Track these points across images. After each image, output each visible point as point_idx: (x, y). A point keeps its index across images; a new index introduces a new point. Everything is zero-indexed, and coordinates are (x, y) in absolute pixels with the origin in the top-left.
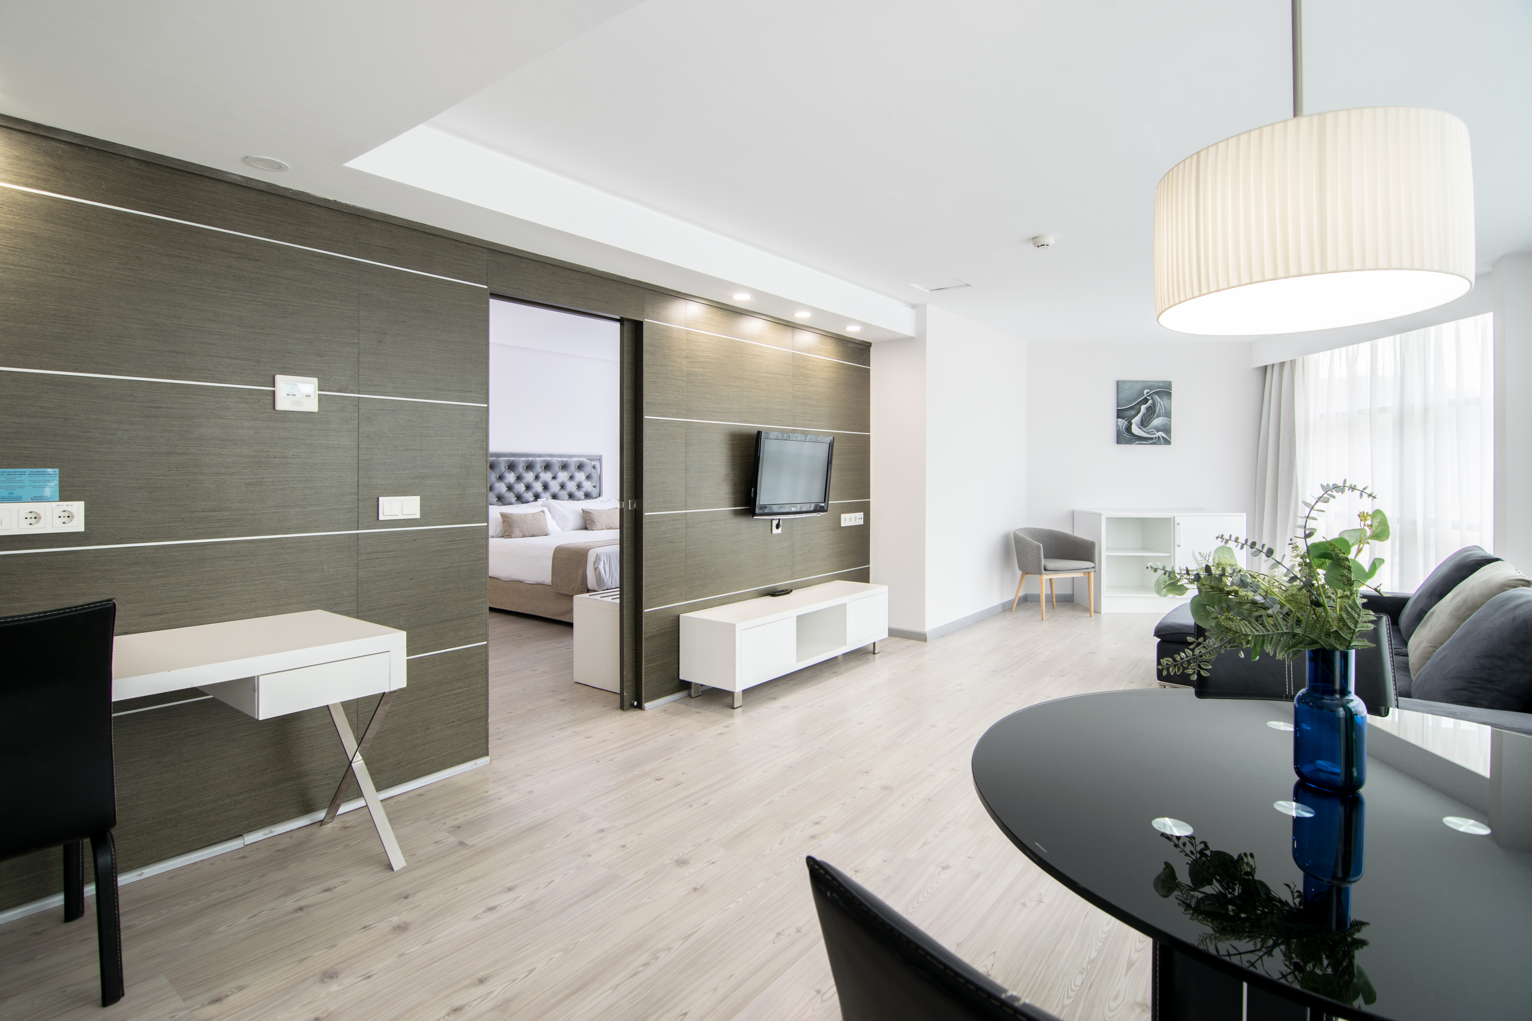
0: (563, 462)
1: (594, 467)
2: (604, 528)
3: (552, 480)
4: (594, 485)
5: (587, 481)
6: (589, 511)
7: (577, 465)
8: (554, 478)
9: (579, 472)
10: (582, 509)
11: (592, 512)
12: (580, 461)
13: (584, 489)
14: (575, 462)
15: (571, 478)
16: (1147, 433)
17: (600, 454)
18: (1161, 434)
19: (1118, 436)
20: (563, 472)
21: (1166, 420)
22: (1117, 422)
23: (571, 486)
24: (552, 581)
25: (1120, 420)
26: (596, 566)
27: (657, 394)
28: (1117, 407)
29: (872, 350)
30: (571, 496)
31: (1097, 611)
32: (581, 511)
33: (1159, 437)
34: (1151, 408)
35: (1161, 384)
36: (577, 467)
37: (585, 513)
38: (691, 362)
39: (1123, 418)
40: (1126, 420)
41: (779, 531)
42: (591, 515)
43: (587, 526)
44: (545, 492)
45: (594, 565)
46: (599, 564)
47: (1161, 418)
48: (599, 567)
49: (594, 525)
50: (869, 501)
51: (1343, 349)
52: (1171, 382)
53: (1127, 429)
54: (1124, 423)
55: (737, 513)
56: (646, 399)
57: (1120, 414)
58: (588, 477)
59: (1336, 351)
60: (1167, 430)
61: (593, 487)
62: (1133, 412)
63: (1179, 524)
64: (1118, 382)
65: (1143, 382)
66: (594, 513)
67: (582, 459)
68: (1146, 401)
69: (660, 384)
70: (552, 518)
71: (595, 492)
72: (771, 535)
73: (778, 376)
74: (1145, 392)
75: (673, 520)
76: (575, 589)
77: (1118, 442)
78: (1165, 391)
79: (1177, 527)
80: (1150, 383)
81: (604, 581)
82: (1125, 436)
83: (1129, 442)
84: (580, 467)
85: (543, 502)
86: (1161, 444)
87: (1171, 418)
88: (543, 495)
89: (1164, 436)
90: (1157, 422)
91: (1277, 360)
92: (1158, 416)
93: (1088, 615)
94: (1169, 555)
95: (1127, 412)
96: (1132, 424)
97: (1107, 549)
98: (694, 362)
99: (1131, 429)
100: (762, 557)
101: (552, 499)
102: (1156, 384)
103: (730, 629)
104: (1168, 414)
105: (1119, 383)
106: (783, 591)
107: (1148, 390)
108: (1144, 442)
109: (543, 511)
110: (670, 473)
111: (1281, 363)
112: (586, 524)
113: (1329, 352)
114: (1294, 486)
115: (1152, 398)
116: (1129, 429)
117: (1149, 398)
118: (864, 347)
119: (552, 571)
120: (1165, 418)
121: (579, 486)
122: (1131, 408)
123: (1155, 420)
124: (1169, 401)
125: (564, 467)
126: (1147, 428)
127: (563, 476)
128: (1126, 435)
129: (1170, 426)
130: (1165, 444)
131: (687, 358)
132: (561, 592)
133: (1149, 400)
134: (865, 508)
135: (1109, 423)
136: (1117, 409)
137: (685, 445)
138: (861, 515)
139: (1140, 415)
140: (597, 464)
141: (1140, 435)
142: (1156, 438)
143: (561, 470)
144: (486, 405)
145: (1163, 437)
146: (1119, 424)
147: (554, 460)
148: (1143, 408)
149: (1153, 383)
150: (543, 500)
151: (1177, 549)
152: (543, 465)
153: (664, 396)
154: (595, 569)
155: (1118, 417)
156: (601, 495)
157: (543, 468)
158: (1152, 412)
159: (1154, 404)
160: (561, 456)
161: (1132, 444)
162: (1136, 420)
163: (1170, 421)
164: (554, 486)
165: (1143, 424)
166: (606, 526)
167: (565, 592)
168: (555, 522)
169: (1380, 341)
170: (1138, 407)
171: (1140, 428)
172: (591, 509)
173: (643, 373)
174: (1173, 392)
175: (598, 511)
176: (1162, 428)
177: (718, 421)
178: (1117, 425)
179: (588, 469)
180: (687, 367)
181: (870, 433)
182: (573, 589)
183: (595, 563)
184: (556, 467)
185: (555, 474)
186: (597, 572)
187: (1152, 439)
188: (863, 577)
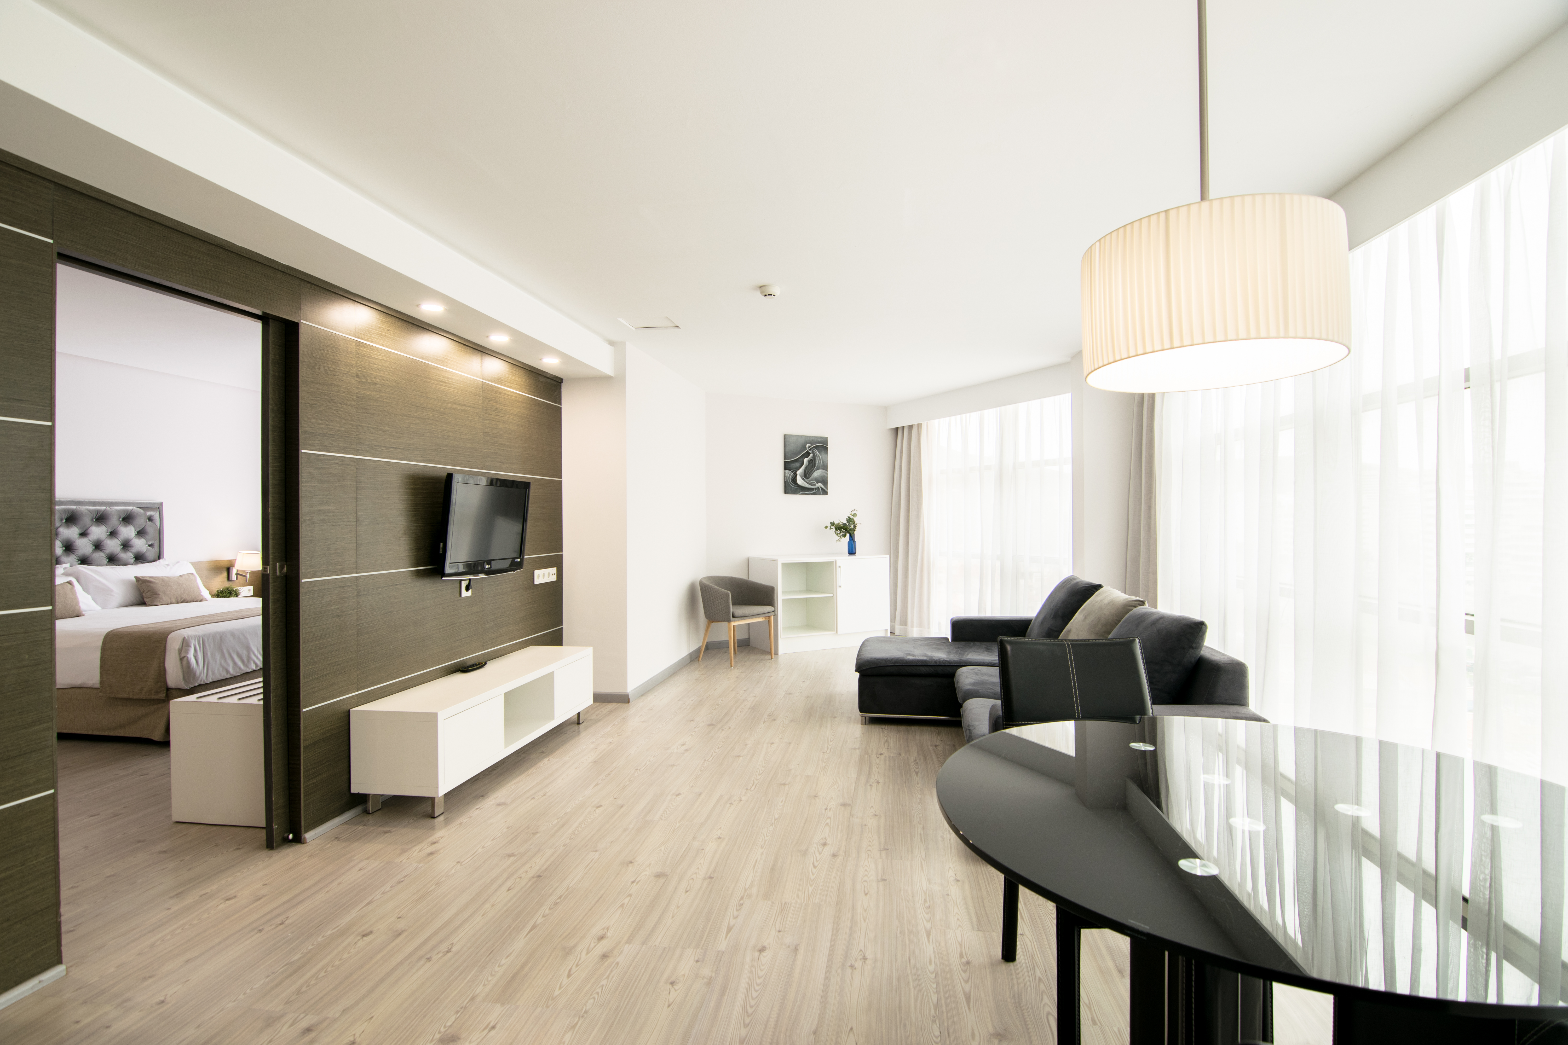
0: (98, 511)
1: (150, 519)
2: (174, 601)
3: (79, 538)
4: (150, 543)
5: (139, 539)
6: (148, 579)
7: (123, 516)
8: (83, 534)
9: (126, 526)
10: (136, 577)
11: (152, 580)
12: (127, 510)
13: (134, 550)
14: (119, 511)
15: (113, 534)
16: (809, 484)
17: (158, 500)
18: (820, 485)
19: (785, 487)
20: (98, 526)
21: (824, 472)
22: (785, 473)
23: (113, 546)
24: (101, 682)
25: (787, 471)
26: (183, 655)
27: (317, 421)
28: (785, 459)
29: (564, 387)
30: (112, 560)
31: (776, 654)
32: (135, 579)
33: (818, 487)
34: (811, 461)
35: (819, 440)
36: (121, 519)
37: (140, 582)
38: (363, 383)
39: (790, 470)
40: (792, 472)
41: (469, 593)
42: (152, 585)
43: (145, 600)
44: (68, 555)
45: (180, 654)
46: (187, 652)
47: (820, 470)
48: (189, 656)
49: (157, 598)
50: (562, 554)
51: (958, 417)
52: (827, 438)
53: (793, 480)
54: (790, 475)
55: (419, 574)
56: (303, 427)
57: (787, 466)
58: (141, 533)
59: (953, 418)
60: (824, 481)
61: (149, 546)
62: (798, 464)
63: (840, 567)
64: (785, 435)
65: (806, 436)
66: (157, 581)
67: (130, 508)
68: (807, 454)
69: (322, 409)
70: (84, 590)
71: (151, 553)
72: (460, 598)
73: (466, 408)
74: (808, 445)
75: (340, 587)
76: (145, 690)
77: (786, 492)
78: (822, 445)
79: (838, 569)
80: (811, 438)
81: (195, 674)
82: (791, 487)
83: (795, 492)
84: (127, 519)
85: (65, 569)
86: (820, 494)
87: (827, 471)
88: (64, 559)
89: (823, 486)
90: (817, 474)
91: (906, 424)
92: (818, 469)
93: (770, 657)
94: (832, 595)
95: (793, 464)
96: (797, 475)
97: (783, 592)
98: (366, 382)
99: (796, 480)
100: (450, 626)
101: (81, 564)
102: (816, 439)
103: (430, 720)
104: (825, 467)
105: (786, 437)
106: (476, 665)
107: (810, 445)
108: (807, 493)
109: (70, 583)
110: (335, 525)
111: (909, 426)
112: (142, 597)
113: (947, 419)
114: (921, 530)
115: (813, 452)
116: (794, 480)
117: (810, 452)
118: (556, 383)
119: (101, 667)
120: (823, 471)
121: (126, 545)
122: (796, 461)
123: (815, 472)
124: (826, 455)
125: (101, 519)
126: (809, 480)
127: (98, 532)
128: (792, 485)
129: (827, 478)
130: (823, 495)
131: (357, 376)
132: (118, 696)
133: (810, 453)
134: (557, 562)
135: (778, 474)
136: (785, 461)
137: (355, 489)
138: (554, 570)
139: (803, 467)
140: (156, 515)
141: (804, 486)
142: (816, 488)
143: (94, 523)
144: (50, 424)
145: (821, 488)
146: (786, 475)
147: (83, 508)
148: (806, 460)
149: (813, 439)
150: (64, 566)
151: (838, 589)
152: (65, 516)
153: (327, 425)
154: (181, 659)
155: (785, 469)
156: (162, 556)
157: (64, 521)
158: (813, 465)
159: (814, 457)
160: (94, 503)
161: (797, 494)
162: (800, 472)
163: (827, 474)
164: (84, 546)
165: (806, 475)
166: (177, 598)
167: (126, 696)
168: (89, 597)
169: (986, 412)
170: (801, 459)
171: (803, 479)
172: (150, 577)
173: (298, 392)
174: (829, 447)
175: (162, 580)
176: (821, 480)
177: (396, 459)
178: (785, 476)
179: (141, 522)
180: (357, 388)
181: (562, 478)
182: (142, 689)
183: (180, 651)
184: (87, 520)
185: (85, 529)
186: (185, 662)
187: (813, 489)
188: (556, 639)
